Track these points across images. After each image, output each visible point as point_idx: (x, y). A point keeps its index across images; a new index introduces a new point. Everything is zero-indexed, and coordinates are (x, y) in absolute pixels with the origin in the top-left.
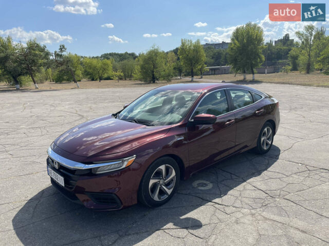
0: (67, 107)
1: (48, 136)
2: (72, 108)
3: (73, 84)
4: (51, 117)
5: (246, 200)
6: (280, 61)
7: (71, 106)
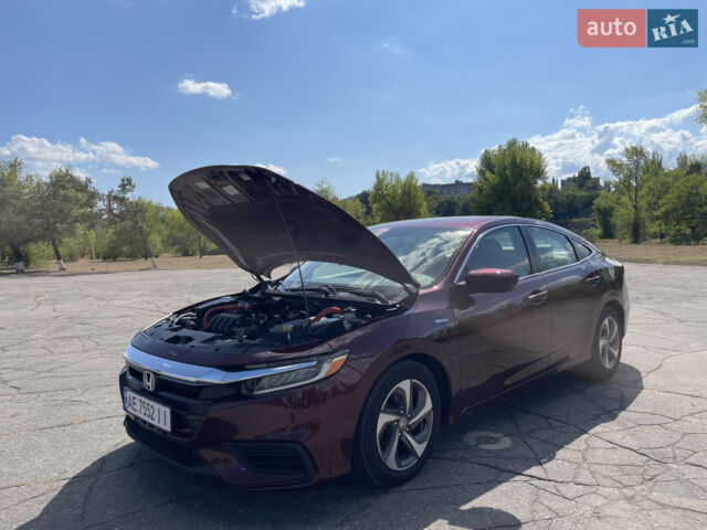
0: (135, 300)
1: (98, 352)
2: (148, 302)
3: (142, 263)
4: (100, 318)
5: (603, 470)
6: (575, 220)
7: (146, 299)
